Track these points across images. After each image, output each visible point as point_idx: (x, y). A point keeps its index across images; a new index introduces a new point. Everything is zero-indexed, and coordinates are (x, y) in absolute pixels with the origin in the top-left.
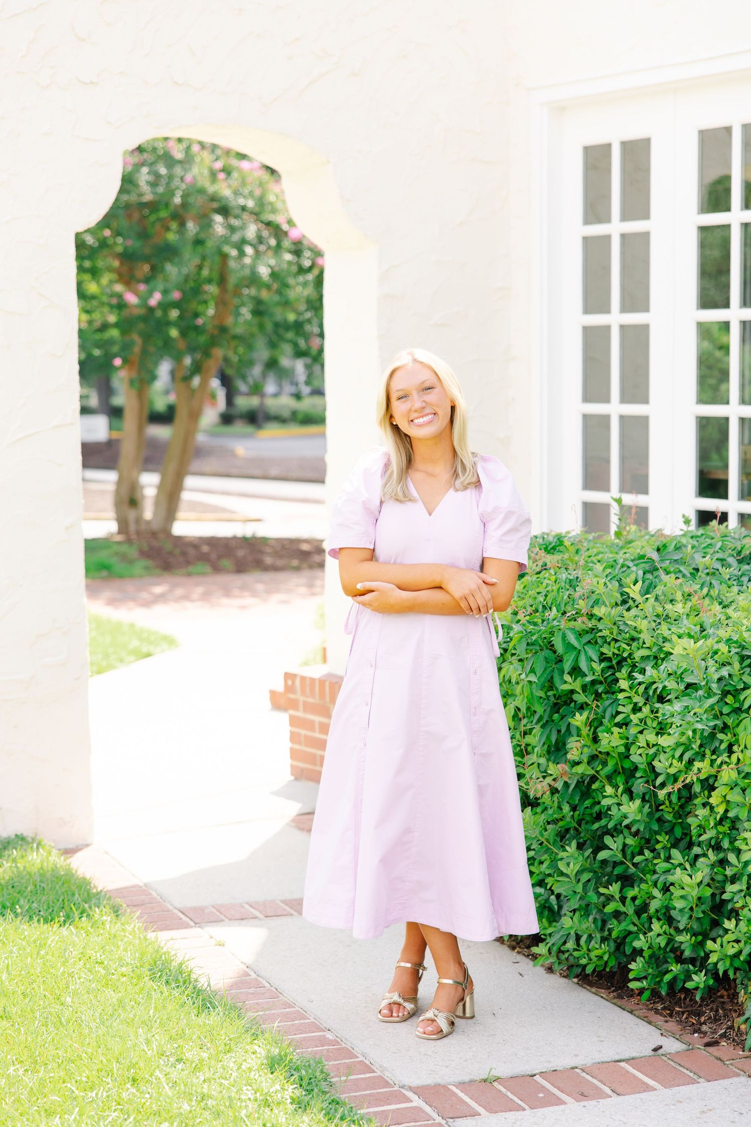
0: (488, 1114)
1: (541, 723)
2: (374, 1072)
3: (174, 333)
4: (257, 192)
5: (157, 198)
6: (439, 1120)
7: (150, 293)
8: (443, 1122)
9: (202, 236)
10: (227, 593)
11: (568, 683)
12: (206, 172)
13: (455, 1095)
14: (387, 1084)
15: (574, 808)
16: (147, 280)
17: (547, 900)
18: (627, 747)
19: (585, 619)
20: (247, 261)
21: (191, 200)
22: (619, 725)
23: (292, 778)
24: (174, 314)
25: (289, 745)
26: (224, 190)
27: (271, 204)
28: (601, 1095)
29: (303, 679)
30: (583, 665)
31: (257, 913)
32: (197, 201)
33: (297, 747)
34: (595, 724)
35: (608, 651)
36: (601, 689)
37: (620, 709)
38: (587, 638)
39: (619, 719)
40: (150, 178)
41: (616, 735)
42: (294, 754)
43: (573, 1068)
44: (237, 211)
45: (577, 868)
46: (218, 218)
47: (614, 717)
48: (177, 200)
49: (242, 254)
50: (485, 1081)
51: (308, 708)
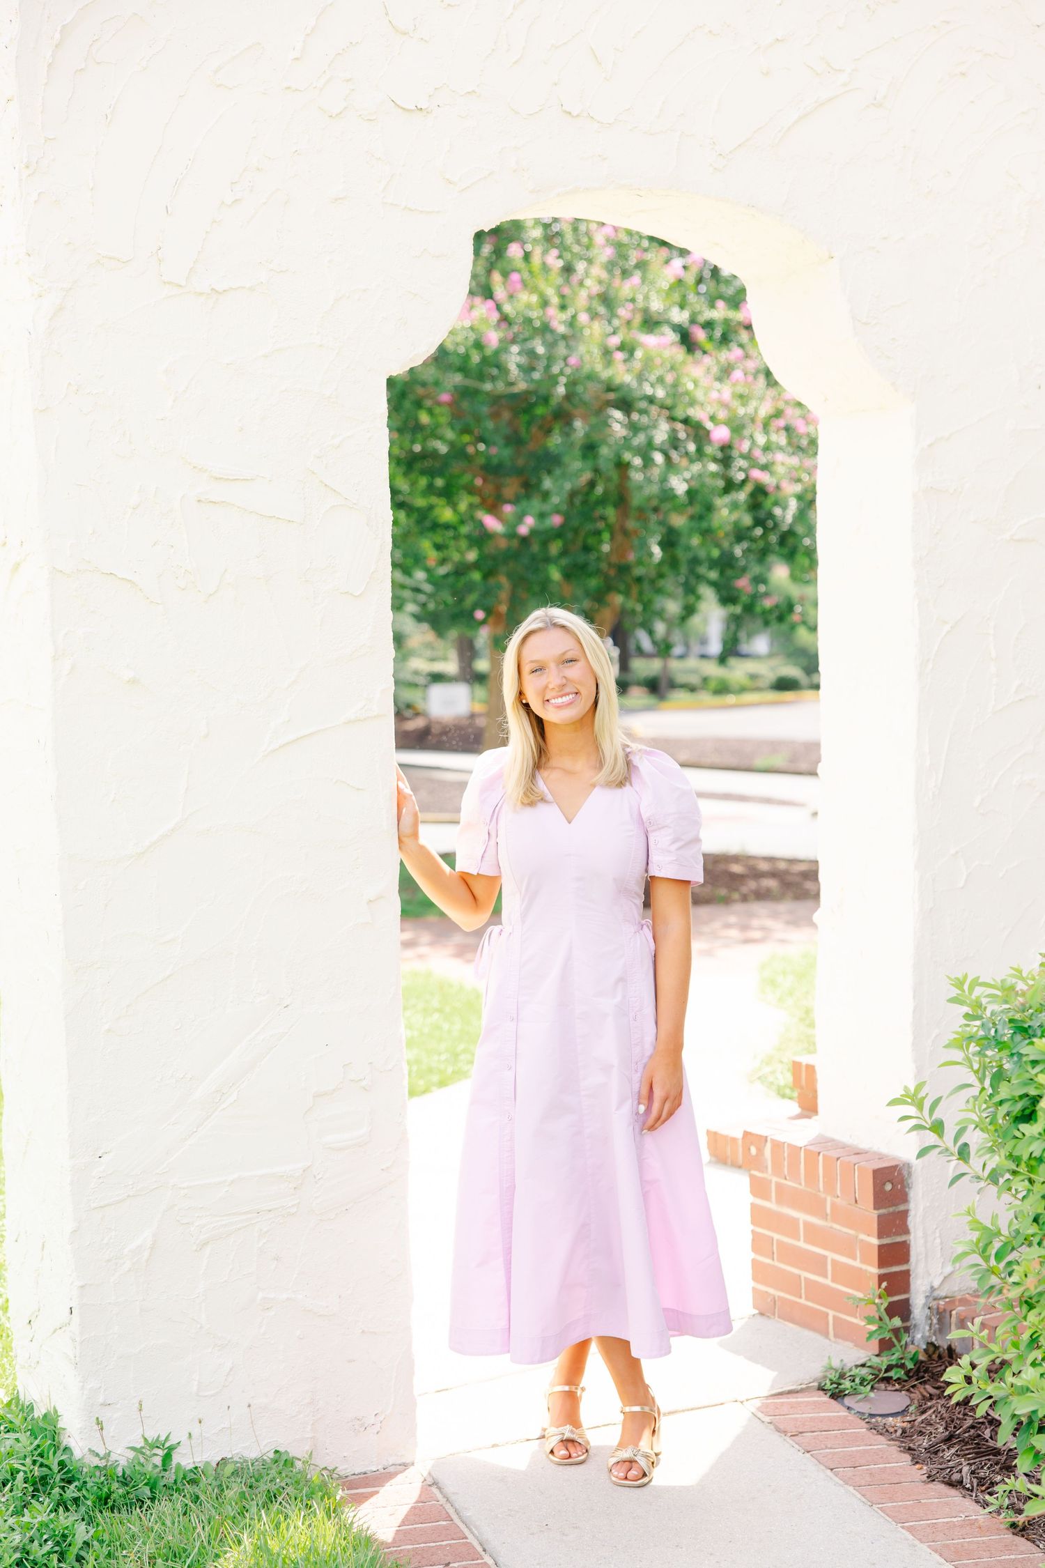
3: (555, 574)
4: (669, 378)
5: (532, 387)
7: (520, 518)
9: (596, 437)
12: (596, 352)
16: (515, 501)
20: (656, 473)
21: (580, 389)
24: (555, 548)
25: (749, 1254)
26: (622, 374)
27: (687, 393)
32: (589, 392)
33: (765, 1260)
40: (523, 360)
42: (760, 1272)
44: (643, 405)
46: (618, 414)
48: (561, 390)
49: (648, 462)
51: (784, 1195)
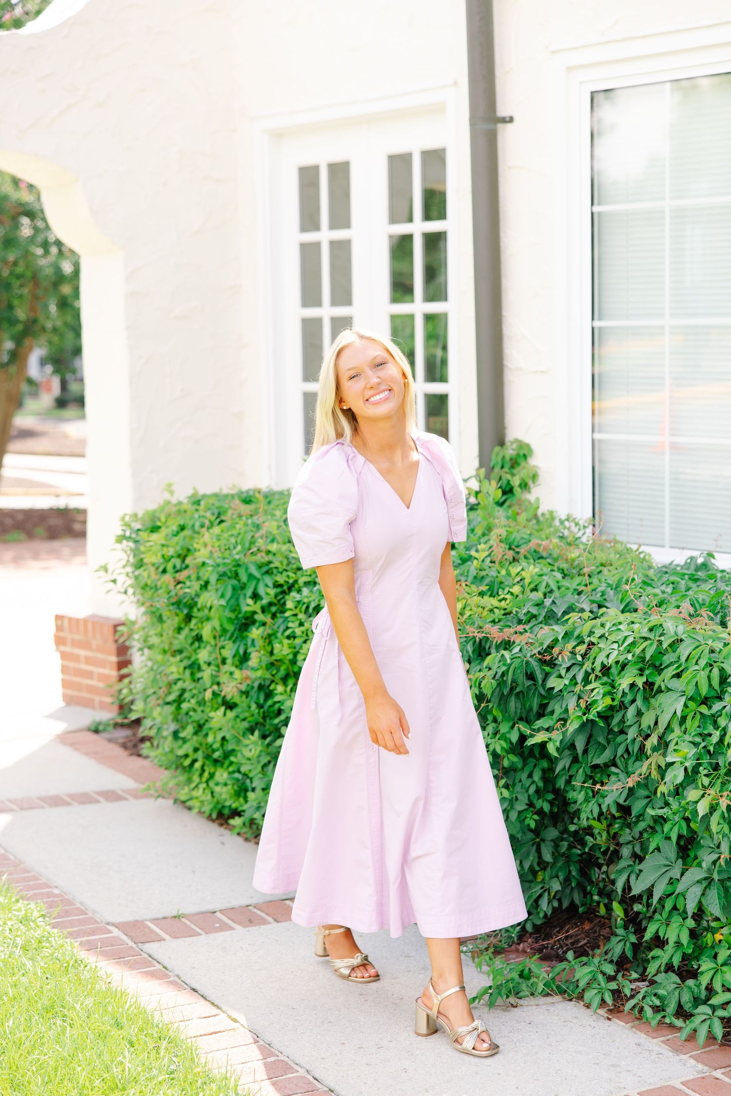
0: (171, 939)
1: (233, 639)
2: (86, 914)
6: (131, 944)
8: (134, 946)
9: (10, 236)
10: (36, 556)
11: (248, 605)
12: (9, 181)
13: (148, 927)
14: (96, 922)
15: (260, 706)
17: (244, 783)
18: (295, 654)
19: (263, 554)
20: (52, 259)
22: (288, 637)
23: (62, 704)
25: (60, 676)
28: (264, 922)
29: (70, 619)
30: (261, 591)
31: (14, 807)
33: (67, 677)
34: (269, 639)
35: (281, 579)
36: (274, 609)
37: (290, 625)
38: (265, 569)
39: (288, 632)
41: (286, 646)
42: (65, 684)
43: (248, 906)
45: (257, 752)
47: (285, 631)
49: (47, 253)
50: (175, 917)
51: (75, 644)
